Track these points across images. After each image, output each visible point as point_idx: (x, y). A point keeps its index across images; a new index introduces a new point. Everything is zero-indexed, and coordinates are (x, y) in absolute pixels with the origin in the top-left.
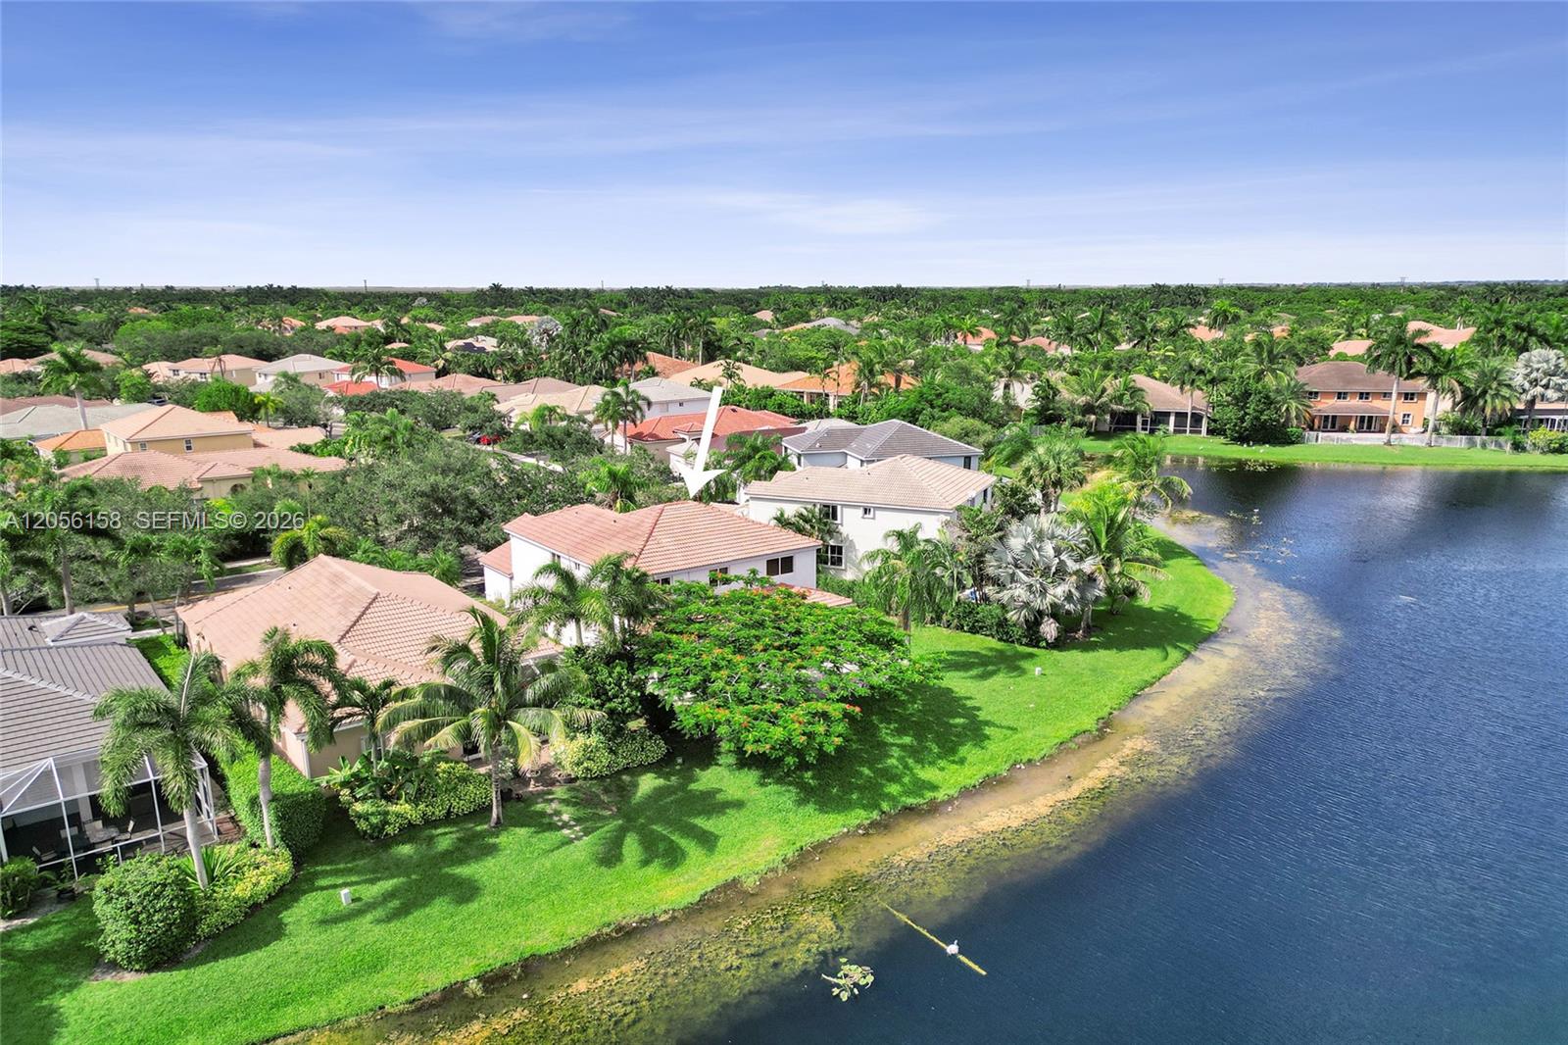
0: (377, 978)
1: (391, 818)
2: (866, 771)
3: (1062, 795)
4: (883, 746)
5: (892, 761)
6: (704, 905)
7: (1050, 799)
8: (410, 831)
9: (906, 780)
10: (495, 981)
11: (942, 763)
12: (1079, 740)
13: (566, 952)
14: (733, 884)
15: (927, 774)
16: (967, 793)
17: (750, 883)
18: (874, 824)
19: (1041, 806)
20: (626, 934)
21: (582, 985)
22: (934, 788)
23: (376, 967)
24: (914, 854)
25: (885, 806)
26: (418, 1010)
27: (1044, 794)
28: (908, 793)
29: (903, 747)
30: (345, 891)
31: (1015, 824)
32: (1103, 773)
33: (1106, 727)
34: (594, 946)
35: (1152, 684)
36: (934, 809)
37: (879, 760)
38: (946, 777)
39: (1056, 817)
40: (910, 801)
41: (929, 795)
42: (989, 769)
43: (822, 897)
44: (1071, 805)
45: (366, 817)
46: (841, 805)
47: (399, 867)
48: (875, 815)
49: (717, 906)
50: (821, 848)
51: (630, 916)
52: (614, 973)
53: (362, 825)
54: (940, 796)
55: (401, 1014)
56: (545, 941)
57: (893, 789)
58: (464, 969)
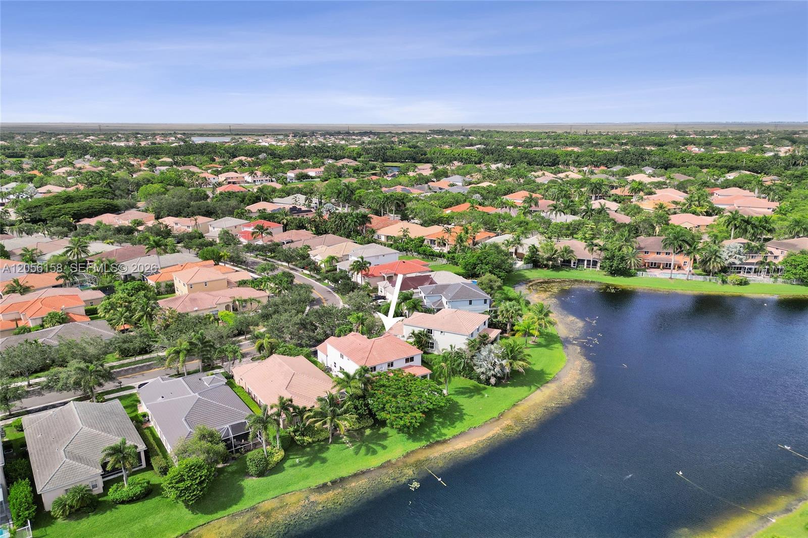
0: (308, 481)
1: (305, 441)
2: (428, 430)
3: (480, 439)
4: (434, 421)
5: (435, 427)
6: (382, 467)
7: (476, 440)
8: (309, 444)
9: (438, 433)
10: (334, 482)
11: (449, 428)
12: (491, 420)
13: (349, 477)
14: (389, 461)
15: (444, 431)
16: (455, 437)
17: (394, 461)
18: (428, 446)
19: (473, 442)
20: (363, 473)
21: (353, 484)
22: (445, 435)
23: (307, 478)
24: (436, 455)
25: (431, 441)
26: (318, 488)
27: (475, 438)
28: (438, 437)
29: (439, 422)
30: (297, 460)
31: (465, 447)
32: (494, 432)
33: (502, 415)
34: (355, 475)
35: (521, 400)
36: (445, 441)
37: (431, 427)
38: (449, 432)
39: (476, 446)
40: (439, 439)
41: (444, 437)
42: (463, 430)
43: (411, 465)
44: (481, 442)
45: (299, 440)
46: (419, 440)
47: (308, 454)
48: (428, 443)
49: (385, 467)
50: (413, 452)
51: (364, 468)
52: (361, 482)
53: (299, 443)
54: (447, 438)
55: (314, 489)
56: (344, 474)
57: (434, 435)
58: (327, 479)
